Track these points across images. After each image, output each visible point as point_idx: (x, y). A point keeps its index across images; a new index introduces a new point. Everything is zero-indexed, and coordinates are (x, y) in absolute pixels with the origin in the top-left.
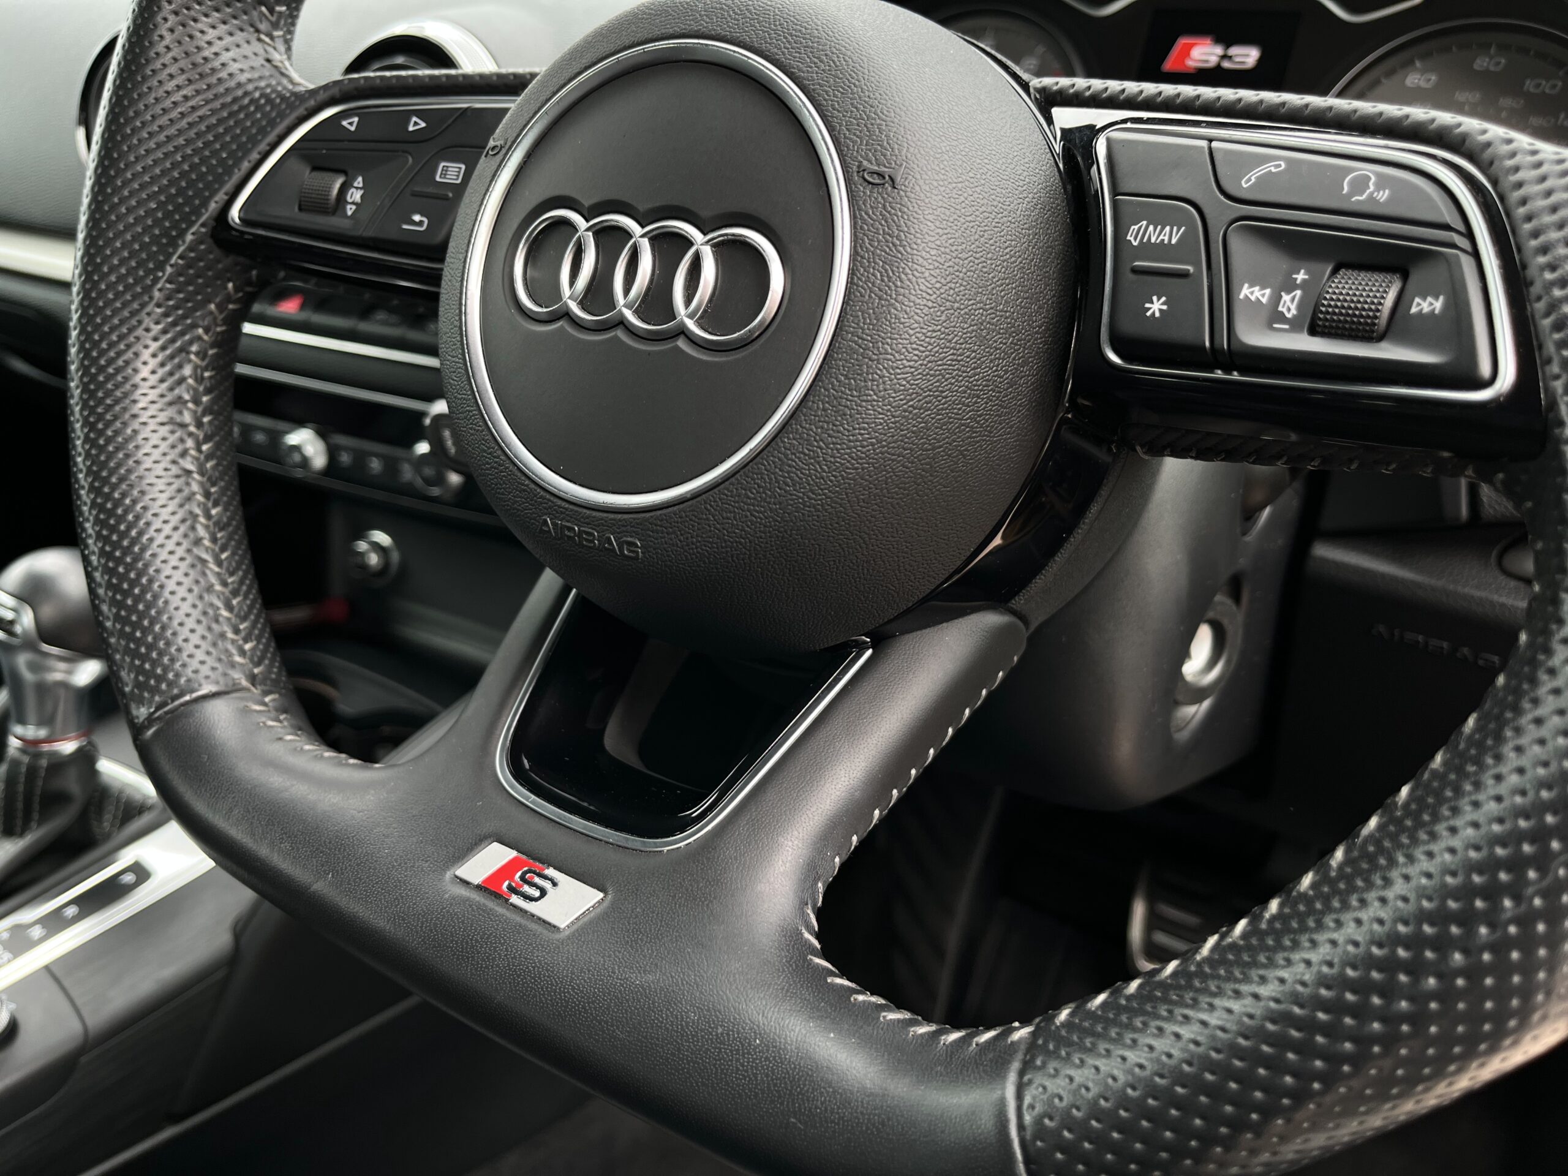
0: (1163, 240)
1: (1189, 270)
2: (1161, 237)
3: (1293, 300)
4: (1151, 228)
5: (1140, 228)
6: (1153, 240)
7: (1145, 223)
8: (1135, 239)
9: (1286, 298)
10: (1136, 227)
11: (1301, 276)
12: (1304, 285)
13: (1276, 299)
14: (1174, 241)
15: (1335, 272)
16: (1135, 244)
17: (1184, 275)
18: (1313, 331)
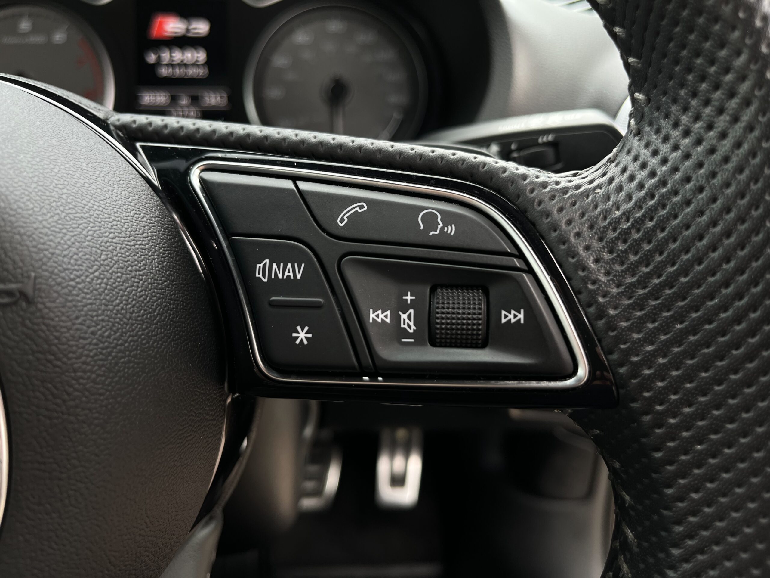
0: (289, 276)
1: (320, 302)
2: (286, 274)
3: (409, 317)
4: (275, 266)
5: (265, 265)
6: (280, 276)
7: (267, 261)
8: (264, 276)
9: (404, 316)
10: (261, 265)
11: (409, 298)
12: (413, 304)
13: (396, 319)
14: (299, 277)
15: (433, 290)
16: (266, 280)
17: (317, 306)
18: (434, 343)
